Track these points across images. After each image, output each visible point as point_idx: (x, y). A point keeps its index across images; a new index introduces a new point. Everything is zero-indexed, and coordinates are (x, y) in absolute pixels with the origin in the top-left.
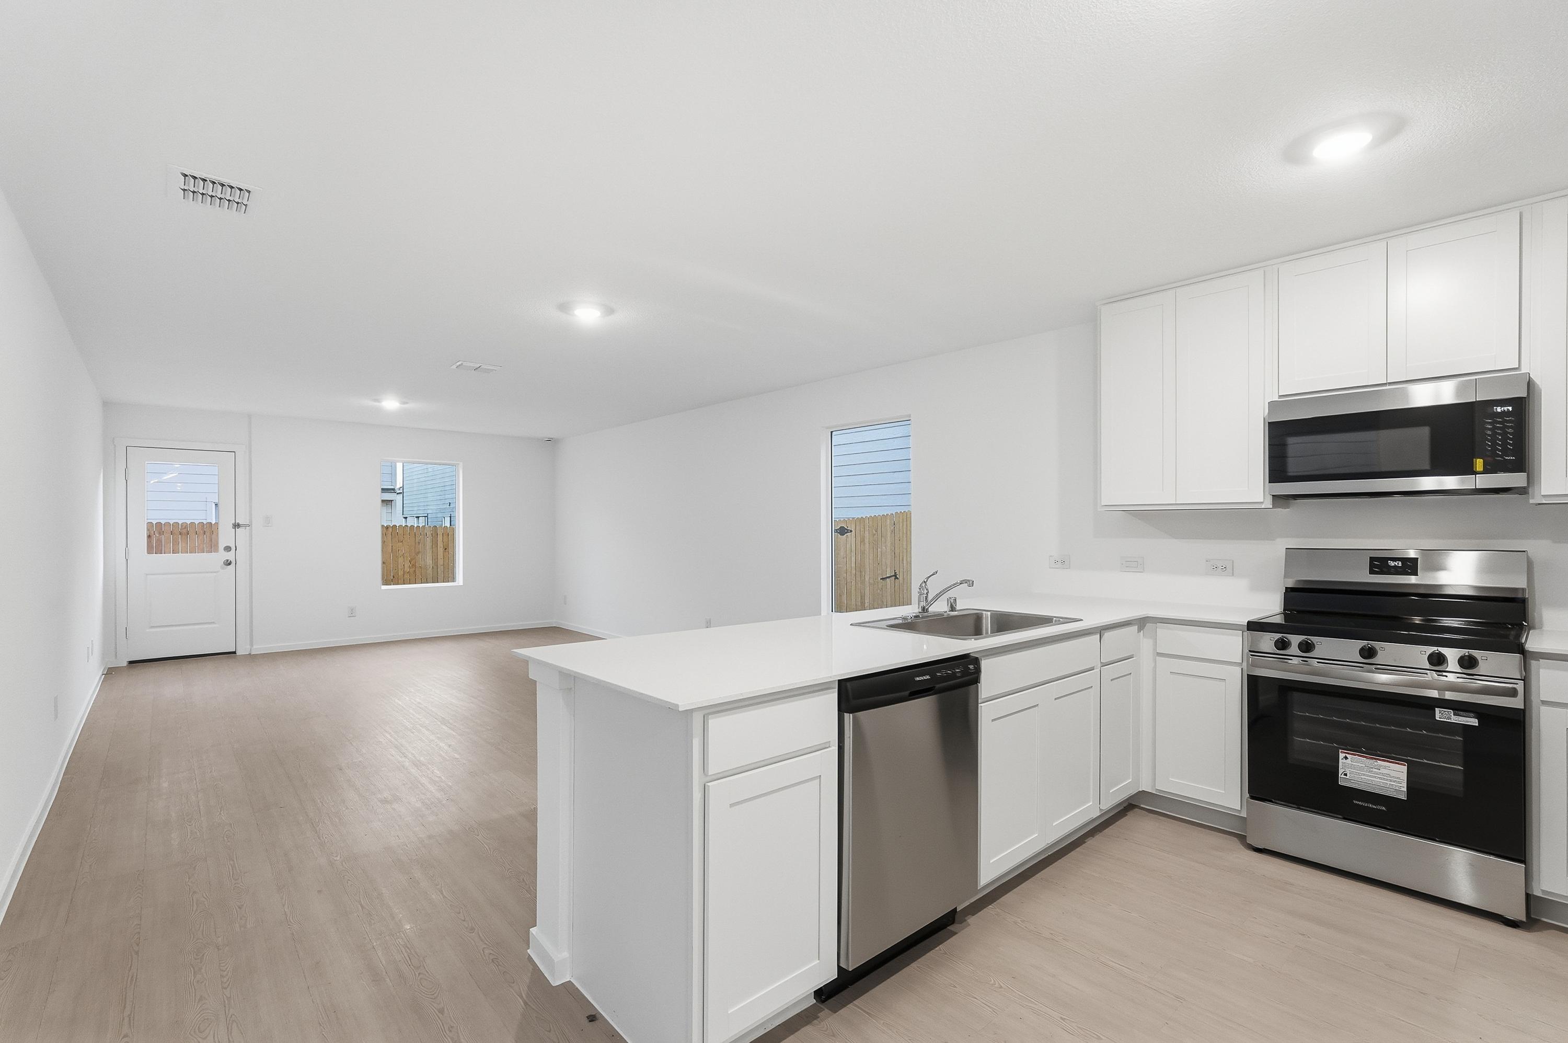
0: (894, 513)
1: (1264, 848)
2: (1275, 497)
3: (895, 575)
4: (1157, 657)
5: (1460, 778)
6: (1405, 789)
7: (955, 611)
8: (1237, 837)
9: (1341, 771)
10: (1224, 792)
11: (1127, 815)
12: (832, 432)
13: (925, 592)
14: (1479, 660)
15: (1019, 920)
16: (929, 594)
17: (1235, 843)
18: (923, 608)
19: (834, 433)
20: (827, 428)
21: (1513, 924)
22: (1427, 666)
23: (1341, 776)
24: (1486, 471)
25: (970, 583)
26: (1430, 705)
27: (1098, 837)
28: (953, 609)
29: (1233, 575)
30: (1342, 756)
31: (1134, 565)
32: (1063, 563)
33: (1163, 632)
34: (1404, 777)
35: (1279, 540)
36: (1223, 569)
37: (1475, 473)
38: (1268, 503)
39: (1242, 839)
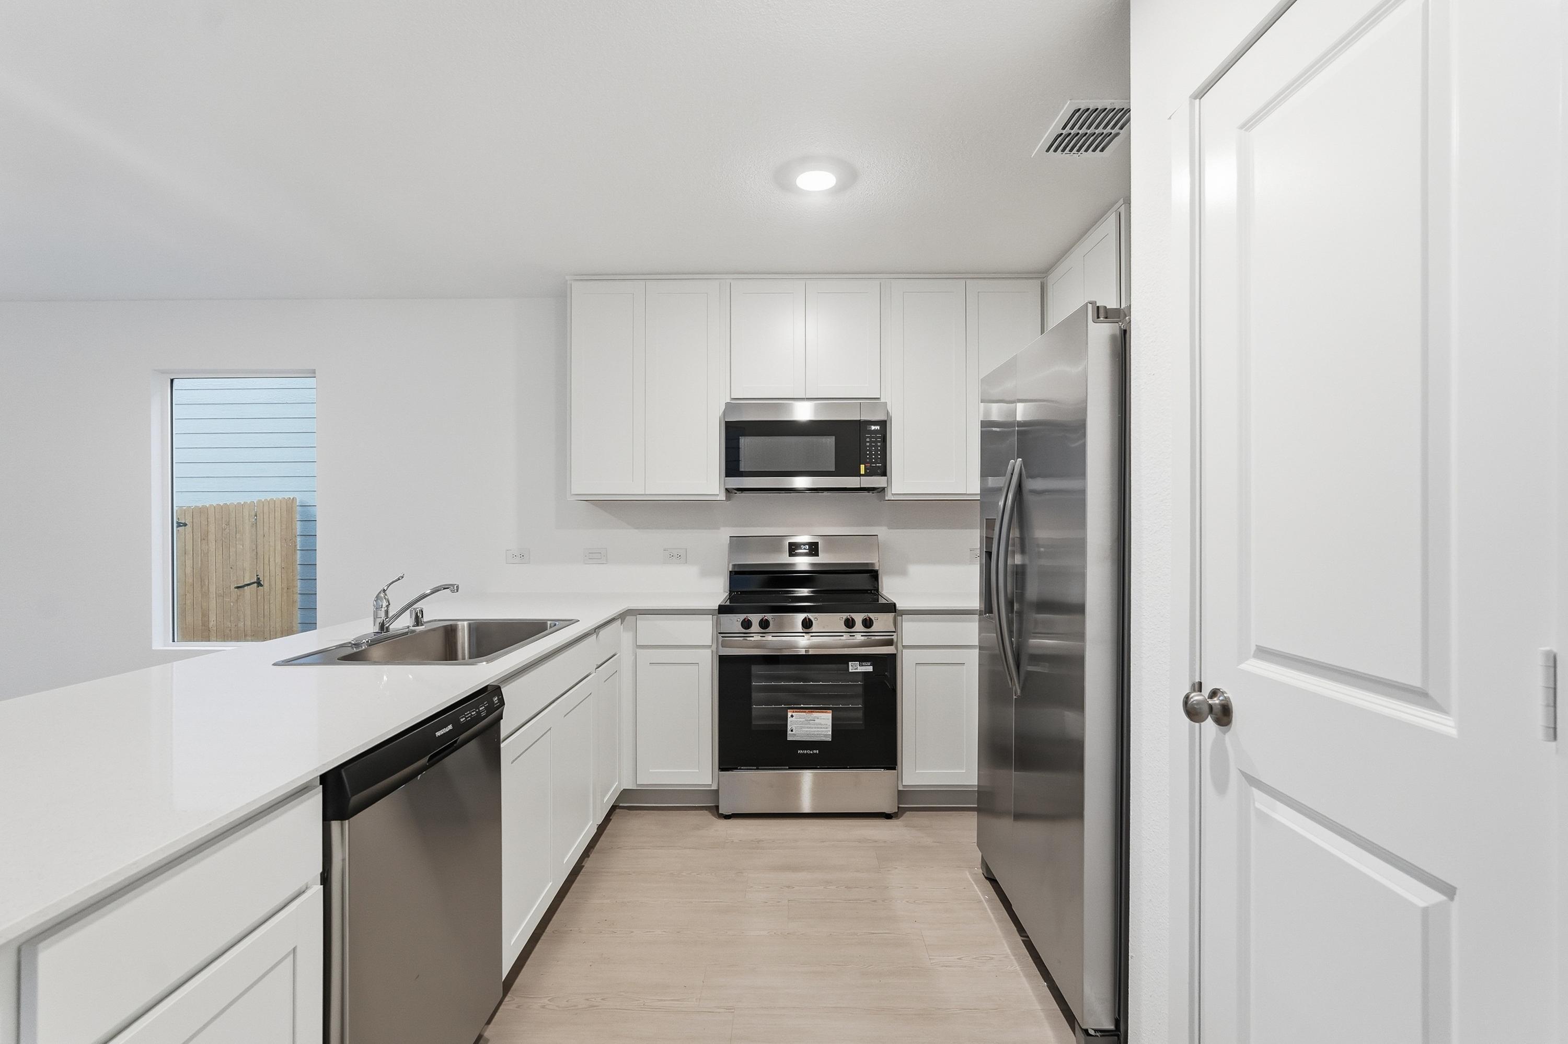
0: (255, 502)
1: (732, 814)
2: (728, 491)
3: (259, 583)
4: (637, 650)
5: (860, 714)
6: (830, 733)
7: (422, 625)
8: (706, 810)
9: (789, 728)
10: (698, 771)
11: (611, 819)
12: (172, 381)
13: (385, 604)
14: (874, 620)
15: (546, 1001)
16: (390, 608)
17: (708, 817)
18: (382, 626)
19: (175, 381)
20: (163, 372)
21: (888, 816)
22: (844, 629)
23: (789, 732)
24: (866, 475)
25: (454, 588)
26: (846, 659)
27: (593, 855)
28: (418, 621)
29: (686, 563)
30: (789, 714)
31: (596, 556)
32: (522, 557)
33: (644, 623)
34: (829, 723)
35: (722, 529)
36: (677, 556)
37: (860, 475)
38: (722, 497)
39: (715, 810)
